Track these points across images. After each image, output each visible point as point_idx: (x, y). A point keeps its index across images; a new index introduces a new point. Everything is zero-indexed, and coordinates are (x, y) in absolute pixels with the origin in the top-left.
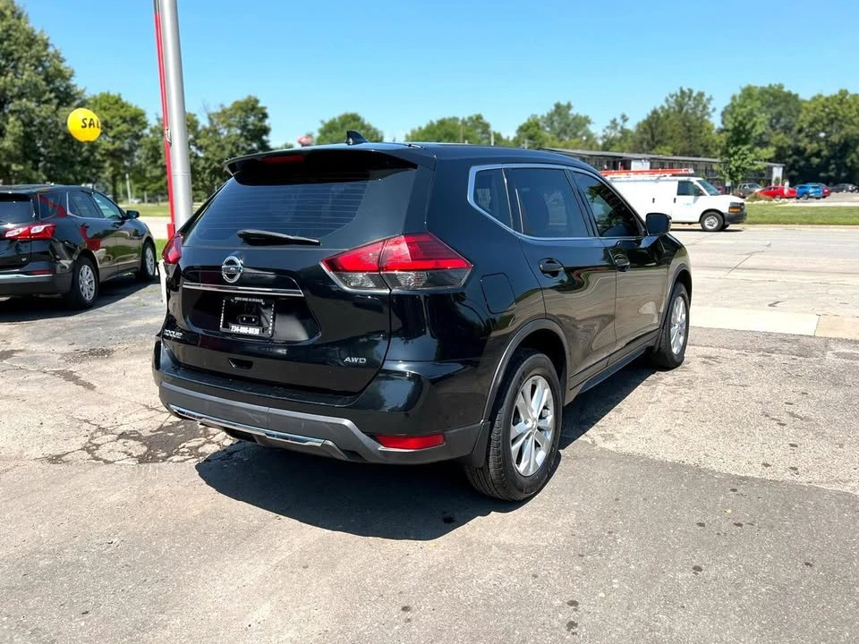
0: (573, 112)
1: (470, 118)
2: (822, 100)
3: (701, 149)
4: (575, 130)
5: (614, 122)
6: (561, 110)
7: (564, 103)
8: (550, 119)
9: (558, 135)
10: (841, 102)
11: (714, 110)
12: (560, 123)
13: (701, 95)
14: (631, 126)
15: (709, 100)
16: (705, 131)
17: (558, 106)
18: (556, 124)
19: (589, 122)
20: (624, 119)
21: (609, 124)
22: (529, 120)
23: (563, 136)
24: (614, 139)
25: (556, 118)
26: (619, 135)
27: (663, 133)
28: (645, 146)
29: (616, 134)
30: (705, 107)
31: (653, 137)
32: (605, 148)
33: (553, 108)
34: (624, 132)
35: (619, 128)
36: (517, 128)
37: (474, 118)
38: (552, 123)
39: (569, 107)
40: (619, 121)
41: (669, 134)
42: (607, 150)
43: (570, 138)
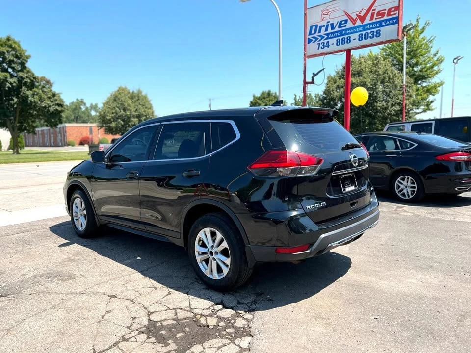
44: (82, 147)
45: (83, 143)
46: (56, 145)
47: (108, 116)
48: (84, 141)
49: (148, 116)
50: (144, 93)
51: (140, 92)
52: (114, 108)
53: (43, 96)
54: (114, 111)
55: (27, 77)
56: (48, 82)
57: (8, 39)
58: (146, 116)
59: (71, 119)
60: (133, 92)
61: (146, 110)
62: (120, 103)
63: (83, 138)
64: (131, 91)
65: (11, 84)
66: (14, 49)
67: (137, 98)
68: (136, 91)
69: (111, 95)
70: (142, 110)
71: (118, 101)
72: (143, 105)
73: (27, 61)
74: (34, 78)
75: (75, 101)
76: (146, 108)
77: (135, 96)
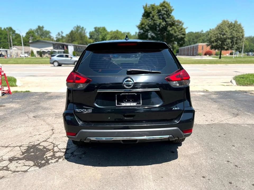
0: (45, 29)
1: (7, 28)
2: (113, 32)
3: (85, 43)
4: (46, 35)
5: (59, 33)
6: (40, 28)
7: (41, 26)
8: (37, 30)
9: (41, 36)
10: (117, 33)
11: (87, 32)
12: (40, 32)
13: (83, 28)
14: (64, 35)
15: (85, 29)
16: (85, 38)
17: (39, 27)
18: (39, 32)
19: (50, 33)
20: (62, 33)
21: (57, 34)
22: (29, 30)
23: (42, 36)
24: (59, 38)
25: (39, 30)
26: (61, 37)
27: (74, 38)
28: (70, 41)
29: (60, 37)
30: (84, 31)
31: (72, 39)
32: (57, 41)
33: (37, 27)
34: (63, 37)
35: (61, 35)
36: (26, 33)
37: (9, 28)
38: (38, 32)
39: (43, 27)
40: (61, 33)
41: (76, 38)
42: (58, 42)
43: (45, 37)
44: (205, 56)
45: (206, 54)
46: (193, 55)
47: (212, 39)
48: (207, 53)
49: (238, 38)
50: (238, 23)
51: (236, 22)
52: (217, 34)
53: (177, 30)
54: (216, 36)
55: (170, 21)
56: (180, 22)
57: (164, 2)
58: (237, 38)
59: (205, 40)
60: (231, 23)
61: (238, 33)
62: (221, 30)
63: (207, 51)
64: (230, 22)
65: (163, 25)
66: (166, 7)
67: (233, 26)
68: (233, 22)
69: (217, 26)
70: (235, 34)
71: (220, 29)
72: (236, 31)
73: (171, 13)
74: (174, 21)
75: (209, 30)
76: (238, 32)
77: (232, 26)
